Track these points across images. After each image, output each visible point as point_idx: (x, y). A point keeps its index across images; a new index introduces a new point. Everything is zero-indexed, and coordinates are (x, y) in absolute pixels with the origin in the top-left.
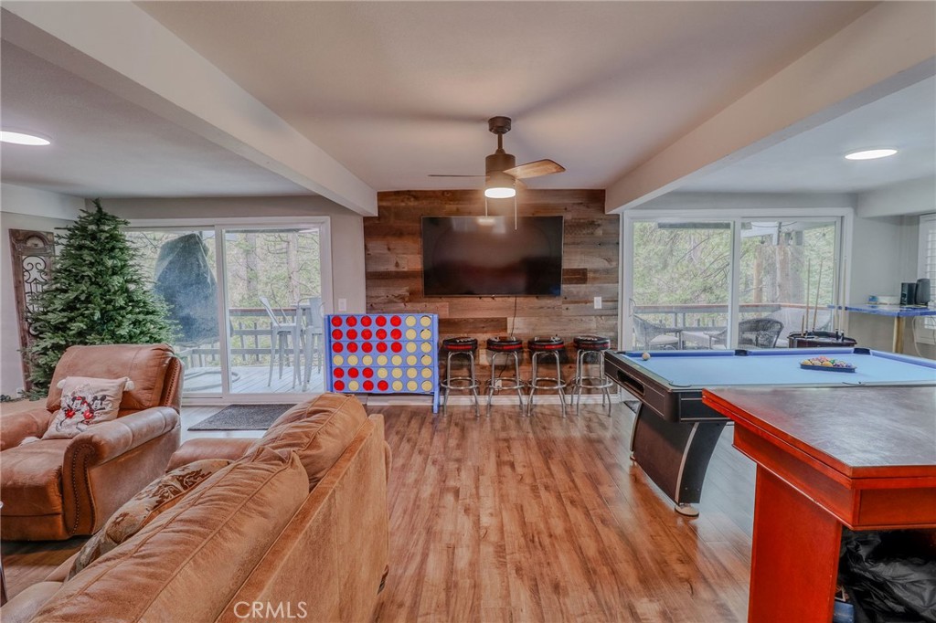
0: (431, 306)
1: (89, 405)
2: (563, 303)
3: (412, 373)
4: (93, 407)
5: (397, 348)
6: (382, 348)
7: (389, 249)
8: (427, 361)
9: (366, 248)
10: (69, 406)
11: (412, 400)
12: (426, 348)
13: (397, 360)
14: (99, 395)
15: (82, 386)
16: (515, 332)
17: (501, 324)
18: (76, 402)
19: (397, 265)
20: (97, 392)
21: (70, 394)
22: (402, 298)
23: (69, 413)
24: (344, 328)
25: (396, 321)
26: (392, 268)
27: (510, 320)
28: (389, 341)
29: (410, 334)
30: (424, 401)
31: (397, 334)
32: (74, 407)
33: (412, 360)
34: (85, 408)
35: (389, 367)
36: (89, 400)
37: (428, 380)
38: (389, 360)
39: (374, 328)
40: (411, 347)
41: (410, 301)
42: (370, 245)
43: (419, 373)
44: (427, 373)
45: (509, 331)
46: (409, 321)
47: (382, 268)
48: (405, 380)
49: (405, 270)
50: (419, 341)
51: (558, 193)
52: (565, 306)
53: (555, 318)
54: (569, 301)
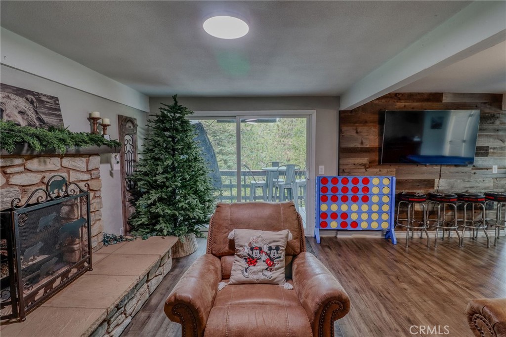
0: (385, 171)
1: (267, 254)
2: (473, 169)
3: (375, 216)
4: (272, 256)
5: (366, 199)
6: (355, 199)
7: (357, 132)
8: (386, 208)
9: (340, 131)
10: (249, 254)
11: (368, 234)
12: (386, 199)
13: (365, 207)
14: (273, 245)
15: (255, 238)
16: (440, 188)
17: (430, 183)
18: (255, 251)
19: (362, 143)
20: (270, 243)
21: (247, 244)
22: (364, 165)
23: (252, 261)
24: (330, 185)
25: (366, 181)
26: (359, 145)
27: (436, 181)
28: (360, 194)
29: (375, 190)
30: (376, 235)
31: (366, 190)
32: (254, 256)
33: (375, 208)
34: (264, 257)
35: (359, 212)
36: (265, 249)
37: (386, 221)
38: (360, 208)
39: (350, 186)
40: (375, 199)
41: (370, 167)
42: (344, 128)
43: (380, 216)
44: (385, 217)
45: (436, 188)
46: (375, 181)
47: (352, 145)
48: (370, 221)
49: (368, 146)
50: (380, 195)
51: (472, 95)
52: (474, 171)
53: (467, 179)
54: (475, 168)
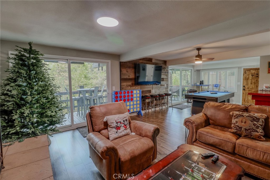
0: (137, 88)
2: (160, 86)
3: (135, 106)
5: (132, 100)
6: (128, 100)
7: (127, 72)
8: (138, 102)
9: (121, 71)
10: (116, 126)
11: (132, 114)
12: (138, 99)
13: (132, 103)
15: (117, 118)
16: (153, 93)
17: (150, 91)
18: (118, 124)
19: (129, 76)
21: (114, 121)
22: (130, 85)
23: (118, 128)
24: (119, 95)
25: (132, 92)
26: (128, 77)
27: (152, 90)
28: (130, 98)
29: (135, 96)
30: (135, 114)
31: (132, 95)
32: (119, 126)
33: (135, 103)
34: (123, 125)
35: (130, 105)
36: (122, 122)
37: (139, 107)
38: (130, 103)
39: (126, 94)
40: (135, 99)
41: (132, 86)
42: (122, 70)
43: (137, 106)
44: (138, 106)
45: (151, 93)
46: (135, 92)
47: (125, 77)
48: (134, 108)
49: (131, 78)
50: (137, 97)
51: (159, 60)
52: (161, 86)
53: (159, 89)
54: (161, 85)
